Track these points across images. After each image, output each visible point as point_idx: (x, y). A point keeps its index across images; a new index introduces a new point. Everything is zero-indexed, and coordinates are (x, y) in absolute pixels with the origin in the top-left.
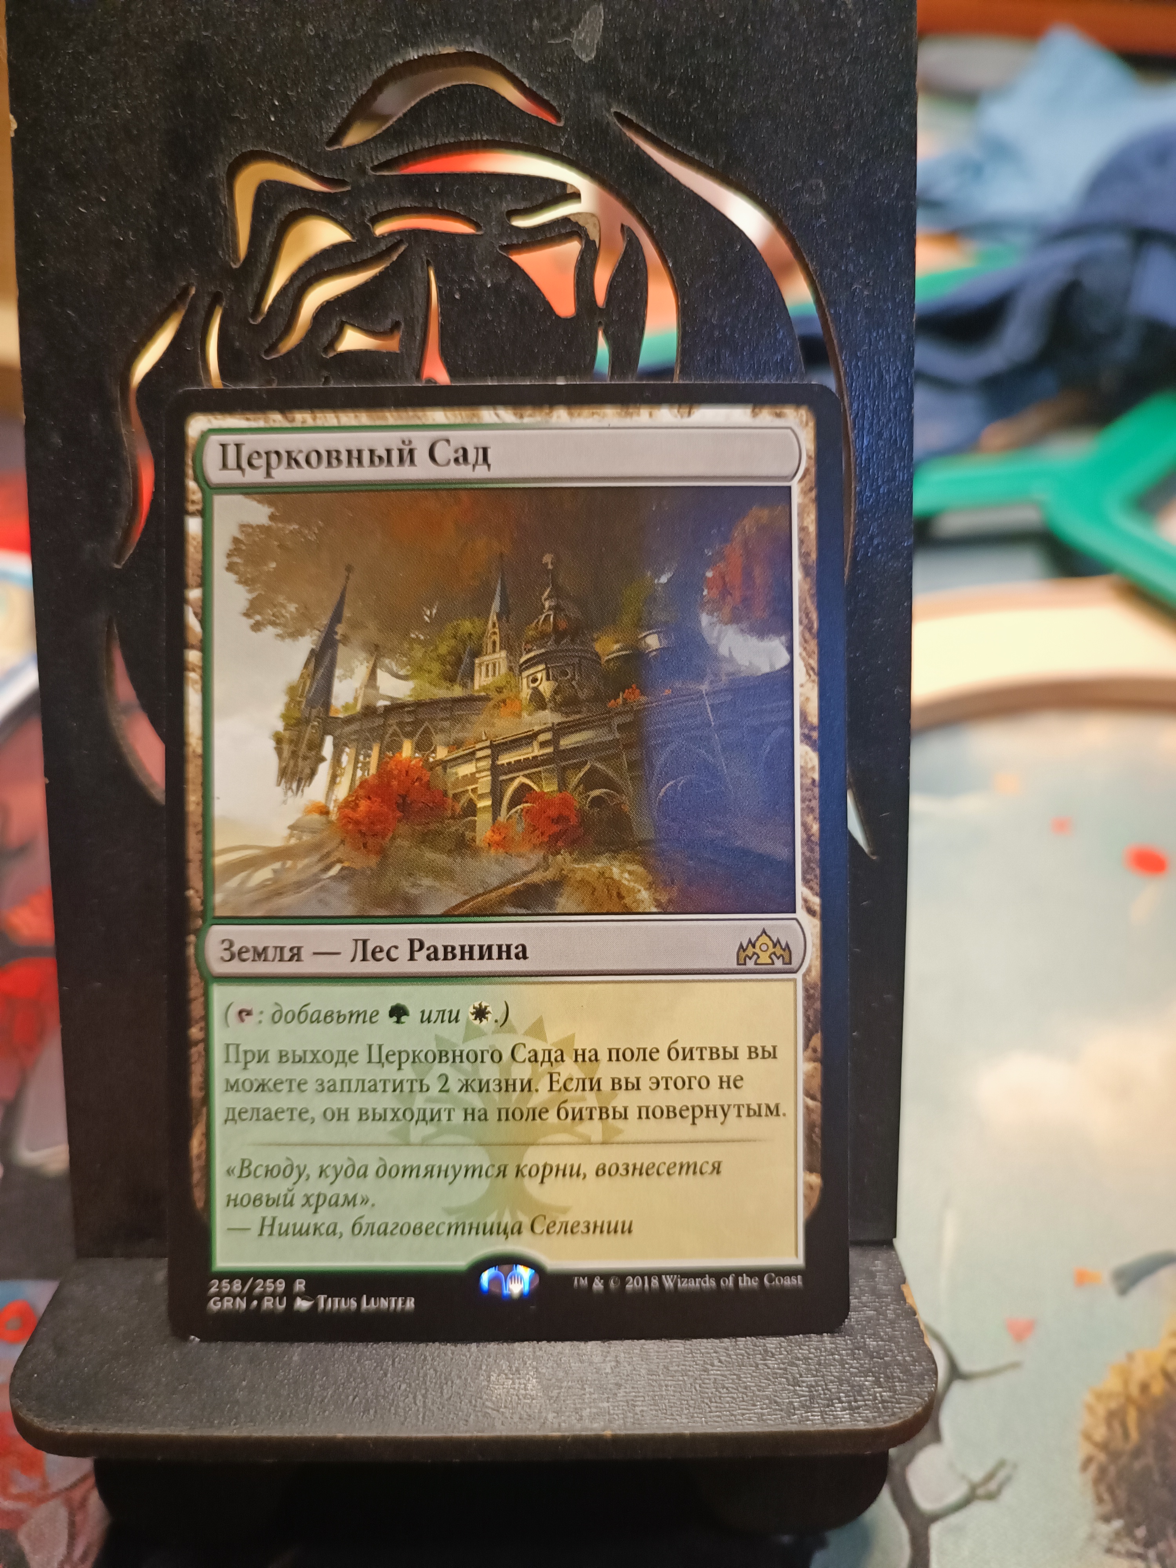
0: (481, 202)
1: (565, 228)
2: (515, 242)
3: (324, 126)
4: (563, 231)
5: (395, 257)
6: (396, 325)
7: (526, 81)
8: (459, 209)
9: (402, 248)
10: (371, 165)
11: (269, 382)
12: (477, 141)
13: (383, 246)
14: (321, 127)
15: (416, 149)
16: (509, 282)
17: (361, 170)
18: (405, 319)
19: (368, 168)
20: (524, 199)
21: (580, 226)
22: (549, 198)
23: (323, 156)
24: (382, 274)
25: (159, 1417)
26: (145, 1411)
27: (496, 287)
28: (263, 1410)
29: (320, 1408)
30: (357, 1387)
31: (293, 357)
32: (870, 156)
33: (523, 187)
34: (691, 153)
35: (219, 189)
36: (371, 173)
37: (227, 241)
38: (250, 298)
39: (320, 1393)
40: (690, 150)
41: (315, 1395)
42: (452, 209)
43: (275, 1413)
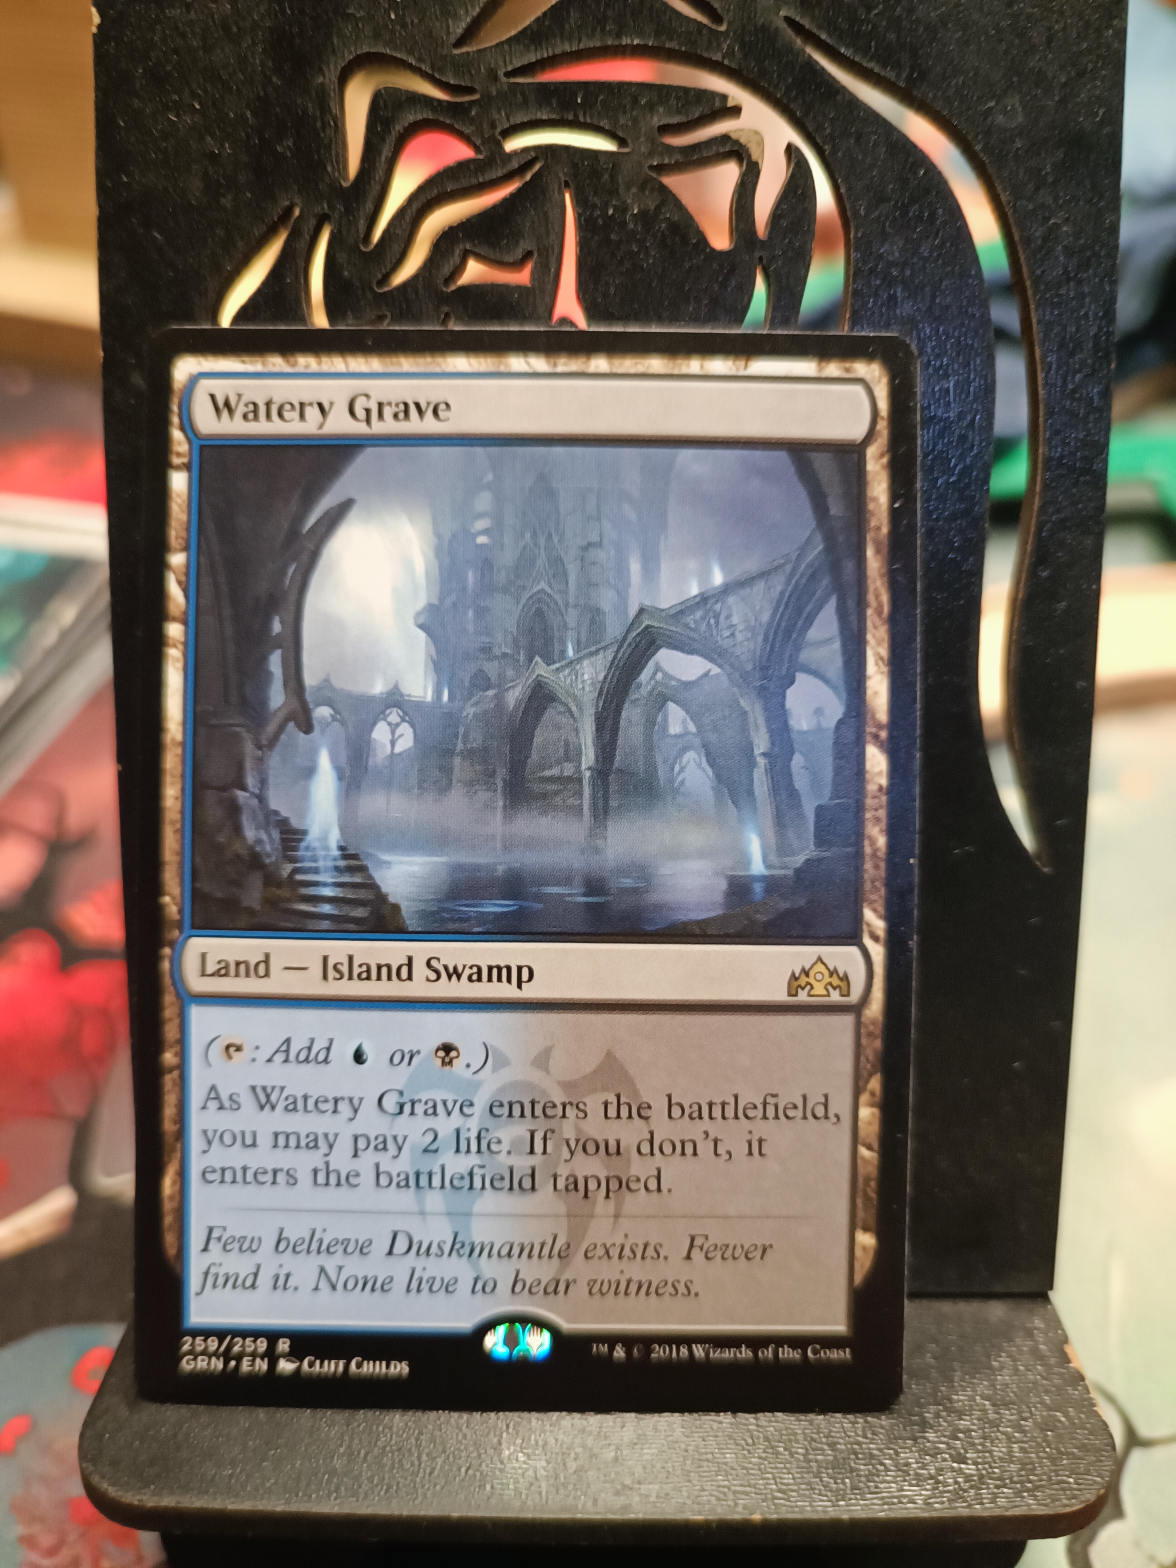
0: (629, 115)
1: (724, 146)
2: (666, 161)
3: (451, 24)
4: (722, 150)
5: (528, 177)
6: (528, 255)
8: (605, 123)
9: (537, 167)
10: (504, 70)
11: (381, 318)
12: (626, 45)
13: (515, 165)
14: (448, 26)
16: (658, 208)
17: (493, 76)
18: (539, 250)
19: (501, 73)
20: (679, 112)
21: (741, 144)
22: (707, 111)
23: (449, 59)
24: (513, 197)
25: (249, 1488)
26: (233, 1481)
27: (643, 213)
28: (366, 1482)
29: (429, 1481)
30: (468, 1456)
31: (409, 290)
32: (1073, 74)
33: (678, 98)
34: (870, 65)
35: (329, 95)
36: (504, 79)
37: (337, 155)
38: (362, 222)
39: (428, 1463)
40: (869, 61)
41: (423, 1465)
42: (596, 123)
43: (379, 1487)
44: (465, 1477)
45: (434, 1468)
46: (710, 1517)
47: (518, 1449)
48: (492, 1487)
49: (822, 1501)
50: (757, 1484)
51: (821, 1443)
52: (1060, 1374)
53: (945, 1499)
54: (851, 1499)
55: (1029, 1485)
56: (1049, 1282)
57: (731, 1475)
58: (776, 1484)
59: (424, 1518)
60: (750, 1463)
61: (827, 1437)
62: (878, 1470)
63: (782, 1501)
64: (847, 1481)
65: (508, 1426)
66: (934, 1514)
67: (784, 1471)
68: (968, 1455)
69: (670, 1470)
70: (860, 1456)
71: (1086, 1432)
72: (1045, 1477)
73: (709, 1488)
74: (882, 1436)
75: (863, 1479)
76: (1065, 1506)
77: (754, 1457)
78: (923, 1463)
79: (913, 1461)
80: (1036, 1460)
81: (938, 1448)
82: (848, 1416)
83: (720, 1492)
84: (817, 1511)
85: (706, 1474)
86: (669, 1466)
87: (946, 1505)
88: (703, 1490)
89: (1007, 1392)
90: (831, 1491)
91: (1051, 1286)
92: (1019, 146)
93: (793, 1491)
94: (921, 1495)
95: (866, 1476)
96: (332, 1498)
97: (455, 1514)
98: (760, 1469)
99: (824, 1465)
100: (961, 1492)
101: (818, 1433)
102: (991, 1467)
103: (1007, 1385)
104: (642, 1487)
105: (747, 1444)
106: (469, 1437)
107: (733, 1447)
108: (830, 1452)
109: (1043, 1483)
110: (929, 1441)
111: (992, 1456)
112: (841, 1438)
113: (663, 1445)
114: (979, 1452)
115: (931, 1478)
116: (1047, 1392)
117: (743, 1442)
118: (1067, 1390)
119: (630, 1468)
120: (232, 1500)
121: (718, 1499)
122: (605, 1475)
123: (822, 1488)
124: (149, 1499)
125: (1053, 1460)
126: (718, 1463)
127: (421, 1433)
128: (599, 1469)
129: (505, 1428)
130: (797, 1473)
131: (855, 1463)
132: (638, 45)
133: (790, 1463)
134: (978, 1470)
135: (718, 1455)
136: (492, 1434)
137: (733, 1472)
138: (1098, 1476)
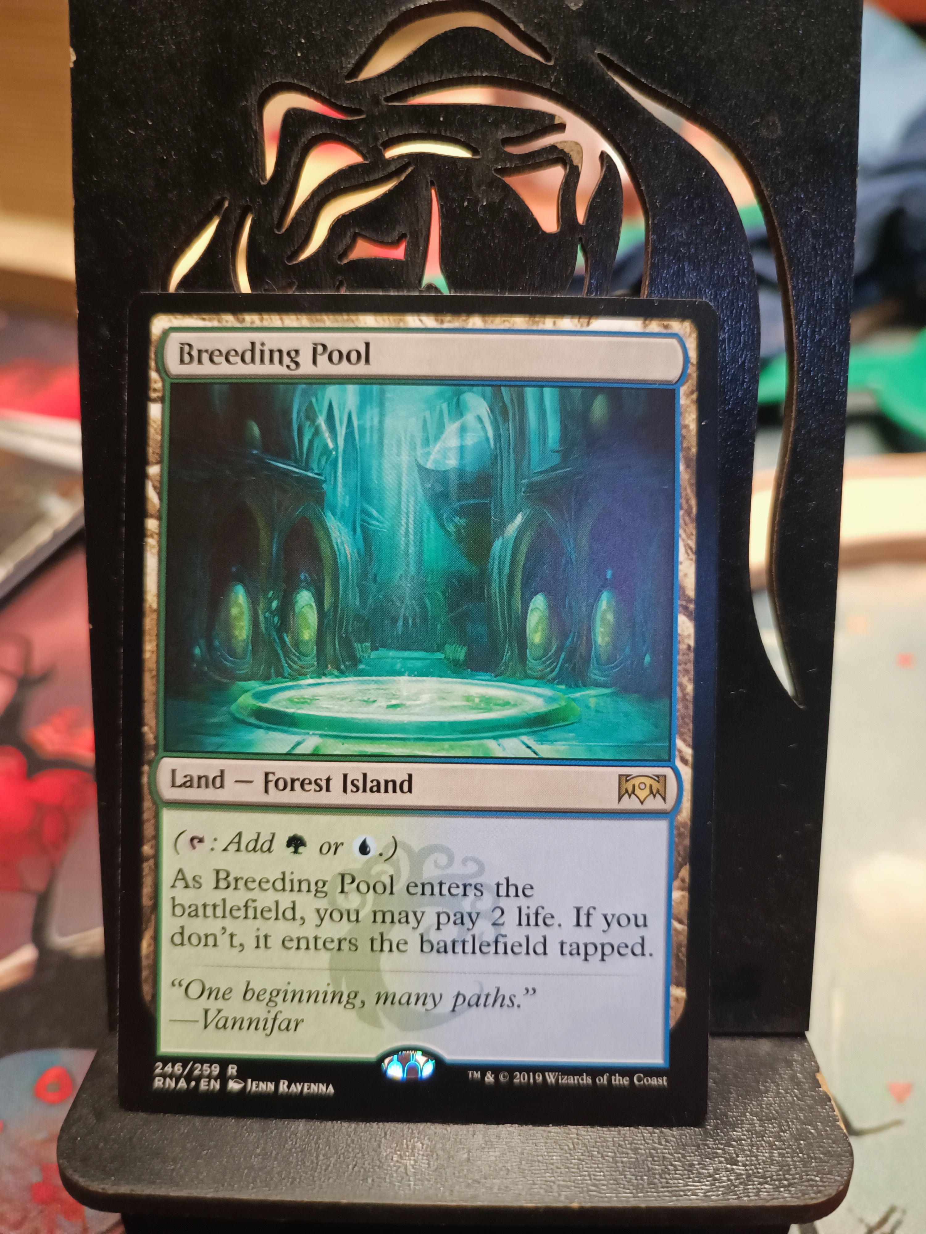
0: (479, 131)
1: (552, 154)
2: (508, 165)
3: (344, 61)
4: (551, 157)
5: (403, 178)
6: (402, 237)
7: (522, 26)
8: (461, 137)
9: (410, 170)
10: (384, 96)
11: (290, 285)
13: (393, 168)
14: (341, 62)
15: (424, 83)
16: (502, 201)
17: (375, 101)
18: (411, 233)
19: (382, 98)
20: (517, 128)
21: (564, 153)
22: (539, 127)
23: (342, 87)
24: (391, 192)
25: (187, 1180)
26: (174, 1174)
27: (490, 206)
28: (276, 1176)
29: (325, 1176)
30: (355, 1157)
31: (312, 263)
32: (820, 98)
33: (516, 117)
34: (665, 91)
35: (251, 115)
36: (385, 103)
37: (257, 161)
38: (276, 211)
39: (324, 1162)
40: (663, 88)
41: (320, 1163)
42: (454, 136)
43: (286, 1179)
44: (352, 1173)
45: (329, 1166)
46: (539, 1205)
47: (393, 1151)
48: (373, 1180)
49: (626, 1193)
50: (576, 1180)
51: (627, 1148)
52: (812, 1096)
53: (720, 1193)
54: (648, 1192)
55: (786, 1182)
56: (806, 1025)
57: (556, 1172)
58: (590, 1179)
59: (320, 1204)
60: (571, 1163)
61: (631, 1144)
62: (669, 1170)
63: (595, 1193)
64: (645, 1177)
65: (386, 1134)
66: (711, 1204)
67: (597, 1170)
68: (738, 1159)
69: (509, 1168)
70: (656, 1159)
71: (830, 1141)
72: (797, 1176)
73: (539, 1182)
74: (673, 1143)
75: (657, 1176)
76: (812, 1199)
77: (575, 1159)
78: (704, 1165)
79: (696, 1162)
80: (791, 1163)
81: (717, 1153)
82: (648, 1128)
83: (547, 1186)
84: (622, 1201)
85: (537, 1172)
86: (508, 1166)
87: (721, 1197)
88: (534, 1184)
89: (770, 1110)
90: (633, 1185)
91: (807, 1029)
92: (779, 153)
93: (604, 1185)
94: (702, 1189)
95: (660, 1174)
96: (250, 1188)
97: (344, 1201)
98: (578, 1168)
99: (628, 1165)
100: (732, 1187)
101: (624, 1141)
102: (757, 1169)
103: (771, 1105)
104: (488, 1181)
105: (570, 1149)
106: (355, 1142)
107: (558, 1151)
108: (633, 1155)
109: (796, 1181)
110: (709, 1148)
111: (757, 1160)
112: (641, 1144)
113: (505, 1149)
114: (747, 1156)
115: (710, 1176)
116: (801, 1110)
117: (566, 1148)
118: (817, 1109)
119: (479, 1167)
120: (174, 1188)
121: (546, 1191)
122: (459, 1172)
123: (626, 1183)
124: (110, 1187)
125: (805, 1163)
126: (546, 1163)
127: (319, 1138)
128: (455, 1167)
129: (383, 1135)
130: (607, 1171)
131: (652, 1164)
132: (486, 76)
133: (602, 1164)
134: (746, 1170)
135: (547, 1157)
136: (373, 1140)
137: (559, 1171)
138: (838, 1176)
